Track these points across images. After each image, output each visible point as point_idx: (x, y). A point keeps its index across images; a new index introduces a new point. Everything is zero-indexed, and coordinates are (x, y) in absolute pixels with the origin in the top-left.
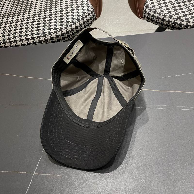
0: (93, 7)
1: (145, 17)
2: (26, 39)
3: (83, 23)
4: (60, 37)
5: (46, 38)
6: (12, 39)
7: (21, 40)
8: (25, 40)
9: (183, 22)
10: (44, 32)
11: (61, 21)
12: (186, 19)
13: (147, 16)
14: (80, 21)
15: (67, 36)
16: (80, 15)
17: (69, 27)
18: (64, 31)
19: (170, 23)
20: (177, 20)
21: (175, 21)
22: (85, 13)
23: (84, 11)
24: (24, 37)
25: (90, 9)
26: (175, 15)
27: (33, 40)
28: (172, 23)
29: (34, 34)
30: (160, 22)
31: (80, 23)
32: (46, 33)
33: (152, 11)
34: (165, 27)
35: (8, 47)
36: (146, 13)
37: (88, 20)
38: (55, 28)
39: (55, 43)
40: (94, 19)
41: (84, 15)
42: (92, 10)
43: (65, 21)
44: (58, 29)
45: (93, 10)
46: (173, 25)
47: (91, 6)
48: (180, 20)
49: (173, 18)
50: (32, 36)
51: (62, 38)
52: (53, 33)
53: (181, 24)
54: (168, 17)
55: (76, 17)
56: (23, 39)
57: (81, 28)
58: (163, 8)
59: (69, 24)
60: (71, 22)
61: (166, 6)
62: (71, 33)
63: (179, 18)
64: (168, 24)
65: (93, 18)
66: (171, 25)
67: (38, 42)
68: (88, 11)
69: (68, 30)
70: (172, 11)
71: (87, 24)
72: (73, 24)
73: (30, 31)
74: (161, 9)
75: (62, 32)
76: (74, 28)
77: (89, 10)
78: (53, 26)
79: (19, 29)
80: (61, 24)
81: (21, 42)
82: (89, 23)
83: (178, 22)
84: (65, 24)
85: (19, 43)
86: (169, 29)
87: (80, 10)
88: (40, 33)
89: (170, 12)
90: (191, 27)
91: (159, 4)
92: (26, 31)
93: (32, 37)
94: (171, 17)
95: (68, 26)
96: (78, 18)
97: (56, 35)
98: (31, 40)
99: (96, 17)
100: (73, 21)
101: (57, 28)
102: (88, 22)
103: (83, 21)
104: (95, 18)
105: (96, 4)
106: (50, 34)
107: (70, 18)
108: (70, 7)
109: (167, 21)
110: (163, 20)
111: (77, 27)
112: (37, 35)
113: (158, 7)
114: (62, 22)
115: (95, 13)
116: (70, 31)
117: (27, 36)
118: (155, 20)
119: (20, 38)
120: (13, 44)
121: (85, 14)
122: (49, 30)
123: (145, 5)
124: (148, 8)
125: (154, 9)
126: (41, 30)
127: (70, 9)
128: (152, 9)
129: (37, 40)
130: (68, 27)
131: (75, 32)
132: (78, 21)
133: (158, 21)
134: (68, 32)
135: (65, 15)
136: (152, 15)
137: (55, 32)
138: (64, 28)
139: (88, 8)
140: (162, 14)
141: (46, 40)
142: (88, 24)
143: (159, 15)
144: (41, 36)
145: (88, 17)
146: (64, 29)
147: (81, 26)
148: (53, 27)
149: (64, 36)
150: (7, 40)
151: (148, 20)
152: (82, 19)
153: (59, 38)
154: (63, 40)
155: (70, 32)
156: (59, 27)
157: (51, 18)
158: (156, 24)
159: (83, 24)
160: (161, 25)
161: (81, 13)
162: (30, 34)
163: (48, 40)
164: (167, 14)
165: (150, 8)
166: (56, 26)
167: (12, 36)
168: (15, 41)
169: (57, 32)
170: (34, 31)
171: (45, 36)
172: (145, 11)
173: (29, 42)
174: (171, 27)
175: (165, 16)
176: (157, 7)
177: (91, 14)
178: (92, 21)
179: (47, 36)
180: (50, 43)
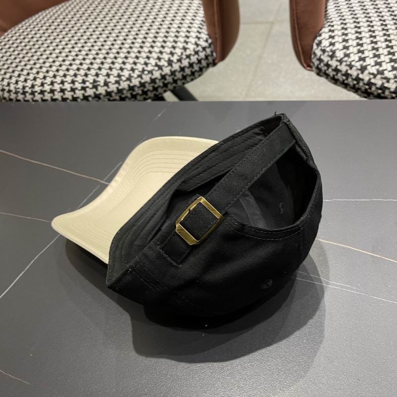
0: (210, 38)
2: (60, 89)
3: (179, 69)
4: (125, 92)
5: (97, 93)
7: (52, 91)
8: (59, 92)
9: (388, 82)
10: (97, 79)
11: (134, 61)
13: (316, 64)
14: (174, 65)
15: (140, 92)
16: (177, 53)
17: (147, 75)
19: (361, 84)
20: (375, 76)
21: (370, 79)
22: (189, 49)
23: (186, 46)
24: (58, 86)
25: (201, 42)
26: (373, 66)
27: (72, 93)
28: (364, 84)
29: (77, 81)
30: (341, 79)
31: (173, 70)
32: (99, 81)
33: (326, 54)
35: (28, 101)
36: (315, 59)
37: (191, 65)
38: (119, 73)
40: (210, 63)
41: (184, 53)
42: (205, 44)
43: (143, 63)
44: (124, 76)
45: (210, 45)
46: (367, 87)
47: (204, 36)
48: (382, 78)
49: (366, 72)
50: (71, 85)
51: (129, 95)
52: (113, 84)
53: (383, 88)
54: (358, 69)
56: (56, 88)
57: (173, 79)
58: (351, 50)
59: (149, 69)
60: (152, 66)
61: (358, 45)
62: (149, 86)
63: (381, 73)
64: (357, 86)
65: (206, 61)
66: (363, 88)
67: (81, 97)
68: (195, 46)
69: (143, 81)
70: (368, 57)
71: (189, 73)
72: (156, 68)
73: (71, 76)
74: (345, 51)
75: (131, 82)
76: (156, 78)
77: (197, 45)
78: (117, 70)
79: (54, 71)
80: (132, 68)
81: (52, 95)
82: (196, 71)
83: (378, 81)
85: (48, 96)
87: (178, 43)
88: (88, 81)
89: (363, 59)
91: (344, 41)
92: (65, 76)
93: (71, 88)
94: (363, 69)
95: (146, 72)
96: (169, 59)
97: (117, 88)
99: (214, 60)
100: (159, 63)
101: (123, 74)
102: (193, 68)
103: (180, 66)
104: (211, 61)
106: (106, 84)
107: (153, 57)
108: (163, 35)
109: (354, 77)
110: (347, 75)
111: (163, 77)
112: (82, 85)
113: (341, 46)
114: (136, 64)
115: (212, 52)
116: (146, 82)
117: (63, 84)
118: (331, 74)
119: (51, 86)
120: (38, 97)
121: (188, 52)
122: (106, 78)
123: (316, 41)
124: (320, 48)
125: (331, 51)
126: (93, 76)
127: (162, 40)
128: (328, 49)
129: (79, 94)
130: (143, 73)
131: (159, 86)
132: (168, 64)
133: (336, 77)
134: (142, 85)
135: (147, 50)
136: (325, 62)
137: (117, 82)
138: (135, 76)
139: (196, 40)
140: (346, 61)
141: (97, 97)
142: (193, 73)
143: (338, 64)
144: (88, 87)
145: (194, 59)
146: (136, 78)
147: (175, 76)
148: (115, 72)
149: (134, 90)
150: (30, 88)
152: (179, 60)
154: (133, 99)
155: (147, 85)
157: (119, 53)
159: (179, 72)
161: (180, 49)
162: (70, 81)
163: (102, 96)
164: (357, 62)
165: (324, 46)
167: (38, 82)
168: (42, 92)
169: (121, 82)
170: (78, 76)
171: (95, 87)
172: (315, 54)
173: (64, 97)
174: (363, 92)
175: (351, 67)
176: (339, 46)
177: (202, 52)
178: (201, 66)
179: (99, 88)
180: (104, 101)
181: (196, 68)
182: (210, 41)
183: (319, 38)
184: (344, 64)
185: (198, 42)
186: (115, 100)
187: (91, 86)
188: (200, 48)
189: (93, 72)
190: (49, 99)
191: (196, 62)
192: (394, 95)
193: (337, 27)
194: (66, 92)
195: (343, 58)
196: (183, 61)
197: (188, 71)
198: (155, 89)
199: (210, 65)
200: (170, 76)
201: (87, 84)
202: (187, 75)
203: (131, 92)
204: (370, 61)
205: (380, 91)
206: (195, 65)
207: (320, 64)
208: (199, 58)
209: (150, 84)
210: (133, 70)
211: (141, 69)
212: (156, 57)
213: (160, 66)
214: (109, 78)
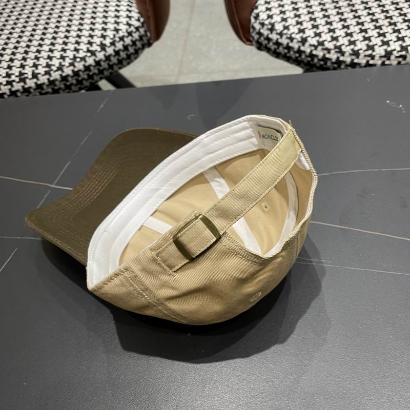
0: (142, 16)
1: (253, 39)
3: (113, 53)
4: (57, 83)
5: (26, 86)
9: (329, 52)
10: (23, 71)
11: (63, 48)
12: (336, 47)
13: (256, 38)
14: (108, 49)
15: (74, 82)
16: (108, 36)
17: (79, 62)
19: (303, 56)
20: (316, 47)
21: (311, 51)
22: (121, 30)
23: (118, 27)
25: (133, 22)
26: (313, 37)
28: (306, 56)
31: (107, 54)
32: (26, 74)
33: (266, 27)
36: (255, 33)
37: (126, 48)
38: (47, 63)
39: (49, 96)
40: (145, 44)
41: (117, 35)
42: (137, 24)
43: (73, 49)
44: (54, 65)
45: (142, 24)
46: (309, 59)
47: (135, 15)
48: (323, 49)
49: (307, 44)
51: (62, 86)
52: (43, 75)
53: (325, 59)
54: (298, 42)
57: (108, 64)
58: (289, 22)
59: (81, 56)
60: (84, 52)
61: (296, 16)
62: (84, 75)
63: (321, 44)
64: (299, 59)
65: (141, 42)
66: (306, 61)
67: (8, 93)
68: (127, 27)
69: (76, 70)
70: (307, 28)
71: (125, 56)
72: (89, 54)
74: (283, 23)
75: (63, 71)
76: (90, 65)
77: (129, 25)
78: (44, 59)
80: (62, 55)
82: (132, 54)
83: (320, 53)
87: (109, 24)
88: (14, 74)
89: (303, 31)
90: (347, 66)
91: (281, 12)
94: (304, 41)
95: (78, 60)
96: (101, 43)
97: (48, 79)
99: (148, 41)
100: (91, 49)
101: (53, 63)
102: (128, 51)
103: (114, 50)
104: (146, 41)
105: (147, 12)
106: (35, 76)
107: (83, 42)
108: (90, 16)
109: (296, 50)
110: (288, 48)
111: (98, 63)
112: (7, 79)
113: (279, 18)
114: (65, 51)
115: (145, 32)
116: (80, 70)
118: (273, 48)
121: (121, 34)
122: (34, 69)
123: (254, 14)
124: (258, 21)
125: (270, 24)
126: (17, 68)
127: (89, 22)
128: (267, 22)
129: (5, 89)
130: (75, 61)
131: (94, 74)
132: (101, 48)
133: (278, 51)
134: (76, 73)
135: (75, 34)
136: (265, 36)
137: (47, 73)
138: (67, 64)
139: (128, 19)
140: (286, 34)
141: (26, 91)
142: (129, 57)
143: (279, 37)
144: (14, 81)
145: (128, 41)
146: (68, 67)
147: (110, 61)
148: (43, 62)
149: (67, 81)
151: (261, 48)
152: (113, 44)
154: (68, 90)
155: (81, 73)
156: (56, 62)
157: (43, 40)
158: (276, 57)
159: (114, 56)
161: (111, 30)
163: (32, 90)
164: (297, 34)
165: (263, 20)
169: (52, 72)
171: (23, 80)
172: (254, 28)
174: (305, 64)
175: (291, 39)
176: (277, 18)
177: (135, 32)
178: (137, 48)
179: (28, 81)
180: (35, 95)
181: (131, 50)
182: (142, 20)
183: (256, 11)
184: (284, 37)
185: (130, 22)
186: (47, 93)
187: (17, 79)
188: (132, 29)
189: (17, 63)
191: (131, 43)
192: (336, 66)
195: (283, 30)
196: (117, 44)
197: (123, 55)
198: (90, 77)
199: (146, 46)
200: (104, 61)
201: (13, 77)
202: (123, 59)
203: (64, 82)
204: (310, 33)
205: (322, 63)
206: (130, 48)
207: (260, 38)
208: (134, 39)
209: (84, 72)
210: (63, 58)
211: (72, 57)
212: (86, 42)
213: (92, 51)
214: (37, 69)
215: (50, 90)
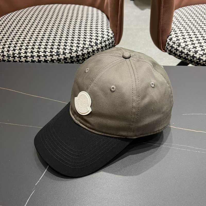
0: (113, 33)
1: (167, 49)
2: (37, 55)
3: (101, 48)
5: (59, 58)
6: (23, 54)
7: (32, 56)
8: (36, 57)
10: (59, 51)
11: (78, 42)
13: (169, 49)
14: (98, 45)
15: (81, 59)
16: (99, 39)
17: (85, 49)
18: (80, 53)
19: (195, 59)
20: (202, 56)
21: (200, 57)
22: (105, 37)
23: (103, 36)
24: (36, 54)
25: (110, 35)
26: (201, 51)
27: (45, 58)
28: (197, 59)
29: (47, 51)
30: (184, 57)
31: (98, 48)
33: (176, 44)
34: (188, 62)
35: (16, 61)
36: (169, 46)
38: (70, 48)
39: (69, 64)
41: (103, 40)
43: (82, 43)
45: (113, 36)
47: (111, 32)
49: (198, 54)
50: (44, 53)
51: (76, 60)
52: (68, 54)
54: (193, 52)
55: (94, 41)
56: (35, 55)
58: (188, 43)
59: (86, 47)
60: (88, 45)
61: (191, 41)
62: (86, 56)
63: (205, 54)
64: (193, 60)
65: (112, 44)
66: (196, 61)
67: (50, 60)
69: (83, 53)
70: (197, 46)
72: (90, 47)
73: (43, 49)
74: (185, 43)
75: (78, 53)
76: (90, 52)
77: (108, 36)
78: (69, 46)
79: (31, 45)
80: (77, 45)
81: (32, 58)
83: (204, 58)
84: (82, 46)
85: (29, 59)
86: (193, 65)
87: (99, 34)
88: (54, 52)
89: (195, 48)
91: (184, 38)
92: (39, 48)
93: (44, 55)
95: (85, 48)
96: (96, 42)
97: (70, 56)
98: (43, 58)
99: (115, 44)
100: (91, 44)
101: (73, 49)
102: (106, 47)
103: (101, 46)
104: (113, 44)
105: (117, 31)
106: (64, 53)
107: (87, 41)
108: (89, 30)
109: (191, 56)
110: (187, 55)
111: (93, 51)
112: (50, 53)
113: (183, 41)
114: (79, 44)
115: (114, 40)
116: (85, 53)
117: (39, 53)
118: (178, 54)
119: (31, 54)
120: (23, 59)
121: (104, 39)
122: (64, 50)
124: (172, 41)
125: (178, 43)
126: (56, 49)
127: (89, 32)
128: (176, 42)
129: (49, 58)
130: (84, 49)
132: (96, 44)
133: (181, 55)
134: (83, 55)
135: (83, 37)
136: (175, 48)
137: (70, 53)
138: (80, 50)
139: (107, 33)
141: (59, 60)
143: (183, 49)
144: (54, 55)
145: (107, 43)
146: (80, 51)
148: (68, 48)
149: (79, 58)
150: (17, 54)
151: (171, 54)
152: (101, 43)
153: (73, 59)
154: (77, 62)
156: (75, 48)
157: (67, 38)
158: (179, 59)
159: (101, 49)
160: (185, 60)
161: (100, 37)
162: (43, 51)
163: (61, 60)
164: (192, 49)
165: (174, 41)
166: (72, 46)
167: (23, 51)
168: (26, 57)
169: (72, 53)
170: (47, 49)
171: (58, 55)
172: (168, 44)
173: (40, 60)
174: (195, 63)
175: (190, 51)
177: (110, 39)
178: (110, 46)
179: (60, 55)
180: (62, 63)
182: (113, 34)
183: (170, 37)
184: (186, 49)
185: (108, 34)
187: (56, 54)
188: (109, 37)
190: (30, 61)
193: (178, 32)
194: (41, 57)
195: (185, 46)
196: (102, 44)
199: (113, 46)
200: (96, 51)
201: (54, 53)
203: (77, 58)
204: (199, 49)
205: (204, 63)
206: (107, 46)
207: (172, 49)
208: (110, 43)
209: (87, 54)
210: (78, 47)
212: (89, 41)
213: (91, 45)
214: (65, 50)
215: (70, 61)
